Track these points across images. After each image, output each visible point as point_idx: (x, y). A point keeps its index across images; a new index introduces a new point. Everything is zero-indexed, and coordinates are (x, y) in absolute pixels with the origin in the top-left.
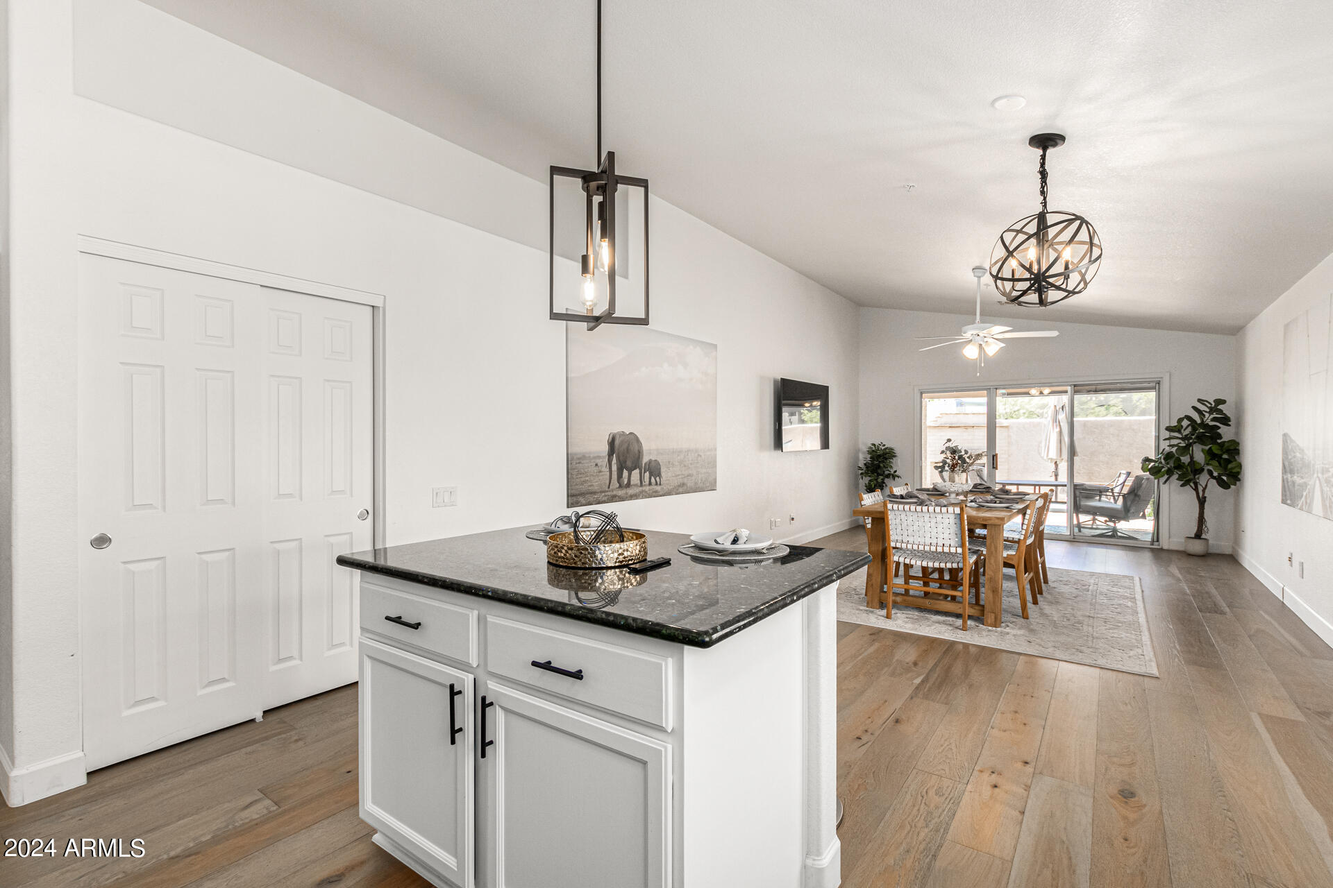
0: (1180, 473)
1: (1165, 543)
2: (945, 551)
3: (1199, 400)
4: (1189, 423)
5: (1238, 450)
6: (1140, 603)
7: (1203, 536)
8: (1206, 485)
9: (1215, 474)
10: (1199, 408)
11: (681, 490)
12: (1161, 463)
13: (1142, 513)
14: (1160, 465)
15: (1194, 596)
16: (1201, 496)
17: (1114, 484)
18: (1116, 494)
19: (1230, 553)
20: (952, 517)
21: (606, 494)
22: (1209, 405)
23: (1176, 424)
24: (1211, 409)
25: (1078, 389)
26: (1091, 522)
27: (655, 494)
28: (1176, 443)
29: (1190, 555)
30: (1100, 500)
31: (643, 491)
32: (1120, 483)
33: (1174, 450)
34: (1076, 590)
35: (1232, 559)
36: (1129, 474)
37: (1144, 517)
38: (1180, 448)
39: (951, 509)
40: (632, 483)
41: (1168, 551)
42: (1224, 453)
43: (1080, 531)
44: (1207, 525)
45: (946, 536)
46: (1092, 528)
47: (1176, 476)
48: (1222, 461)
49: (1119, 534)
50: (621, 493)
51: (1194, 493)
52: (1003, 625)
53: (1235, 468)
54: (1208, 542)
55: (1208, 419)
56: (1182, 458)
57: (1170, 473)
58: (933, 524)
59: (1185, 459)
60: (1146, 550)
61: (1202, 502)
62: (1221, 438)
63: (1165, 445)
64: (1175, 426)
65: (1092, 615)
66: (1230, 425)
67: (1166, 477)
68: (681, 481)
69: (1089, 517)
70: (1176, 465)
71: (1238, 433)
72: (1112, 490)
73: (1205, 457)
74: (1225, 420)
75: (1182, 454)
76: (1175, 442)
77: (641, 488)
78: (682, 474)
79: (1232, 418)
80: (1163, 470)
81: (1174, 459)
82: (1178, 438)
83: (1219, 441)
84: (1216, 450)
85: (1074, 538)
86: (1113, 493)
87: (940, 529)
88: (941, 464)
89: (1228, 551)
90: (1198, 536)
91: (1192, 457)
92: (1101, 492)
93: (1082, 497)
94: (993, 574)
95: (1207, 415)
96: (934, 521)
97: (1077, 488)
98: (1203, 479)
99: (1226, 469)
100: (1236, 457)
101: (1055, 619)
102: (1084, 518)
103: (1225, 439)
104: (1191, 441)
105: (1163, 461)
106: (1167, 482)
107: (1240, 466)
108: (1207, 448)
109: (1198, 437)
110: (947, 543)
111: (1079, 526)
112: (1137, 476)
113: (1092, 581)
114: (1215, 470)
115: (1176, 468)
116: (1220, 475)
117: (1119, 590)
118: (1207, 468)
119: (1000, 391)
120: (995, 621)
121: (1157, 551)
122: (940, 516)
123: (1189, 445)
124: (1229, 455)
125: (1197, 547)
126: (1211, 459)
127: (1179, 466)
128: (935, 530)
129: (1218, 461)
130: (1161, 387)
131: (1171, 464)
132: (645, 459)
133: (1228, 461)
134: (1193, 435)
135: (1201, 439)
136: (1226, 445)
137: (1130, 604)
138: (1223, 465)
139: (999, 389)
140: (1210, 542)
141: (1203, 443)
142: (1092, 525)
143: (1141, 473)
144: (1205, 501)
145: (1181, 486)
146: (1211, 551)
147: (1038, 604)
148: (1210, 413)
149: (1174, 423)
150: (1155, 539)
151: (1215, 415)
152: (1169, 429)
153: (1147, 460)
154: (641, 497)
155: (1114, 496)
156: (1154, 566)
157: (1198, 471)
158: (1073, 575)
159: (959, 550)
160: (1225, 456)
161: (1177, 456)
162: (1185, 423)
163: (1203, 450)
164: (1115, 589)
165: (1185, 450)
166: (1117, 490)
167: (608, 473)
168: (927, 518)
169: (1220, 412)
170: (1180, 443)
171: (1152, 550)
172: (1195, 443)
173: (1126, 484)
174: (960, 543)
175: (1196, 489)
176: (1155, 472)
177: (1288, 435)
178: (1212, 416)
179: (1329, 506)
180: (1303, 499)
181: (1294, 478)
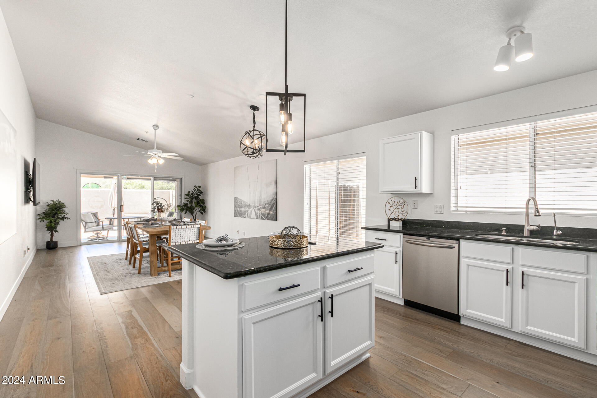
0: (188, 210)
3: (195, 186)
4: (192, 193)
8: (196, 214)
9: (199, 210)
10: (194, 188)
14: (183, 208)
20: (196, 229)
22: (197, 188)
25: (156, 178)
33: (186, 202)
38: (189, 201)
42: (201, 203)
45: (193, 237)
48: (201, 205)
56: (189, 205)
57: (185, 210)
62: (200, 198)
66: (203, 194)
71: (205, 197)
74: (201, 192)
76: (186, 200)
82: (189, 198)
84: (199, 202)
96: (189, 231)
98: (195, 212)
99: (202, 208)
100: (205, 204)
104: (192, 199)
105: (183, 206)
107: (206, 207)
108: (196, 201)
114: (198, 208)
116: (201, 211)
118: (196, 208)
126: (197, 205)
127: (188, 208)
129: (199, 205)
130: (182, 180)
131: (186, 207)
133: (203, 206)
136: (202, 200)
139: (123, 175)
149: (187, 193)
152: (185, 195)
157: (194, 209)
161: (187, 204)
162: (190, 193)
169: (200, 190)
175: (193, 215)
177: (237, 198)
178: (198, 191)
179: (259, 216)
180: (246, 214)
181: (242, 209)
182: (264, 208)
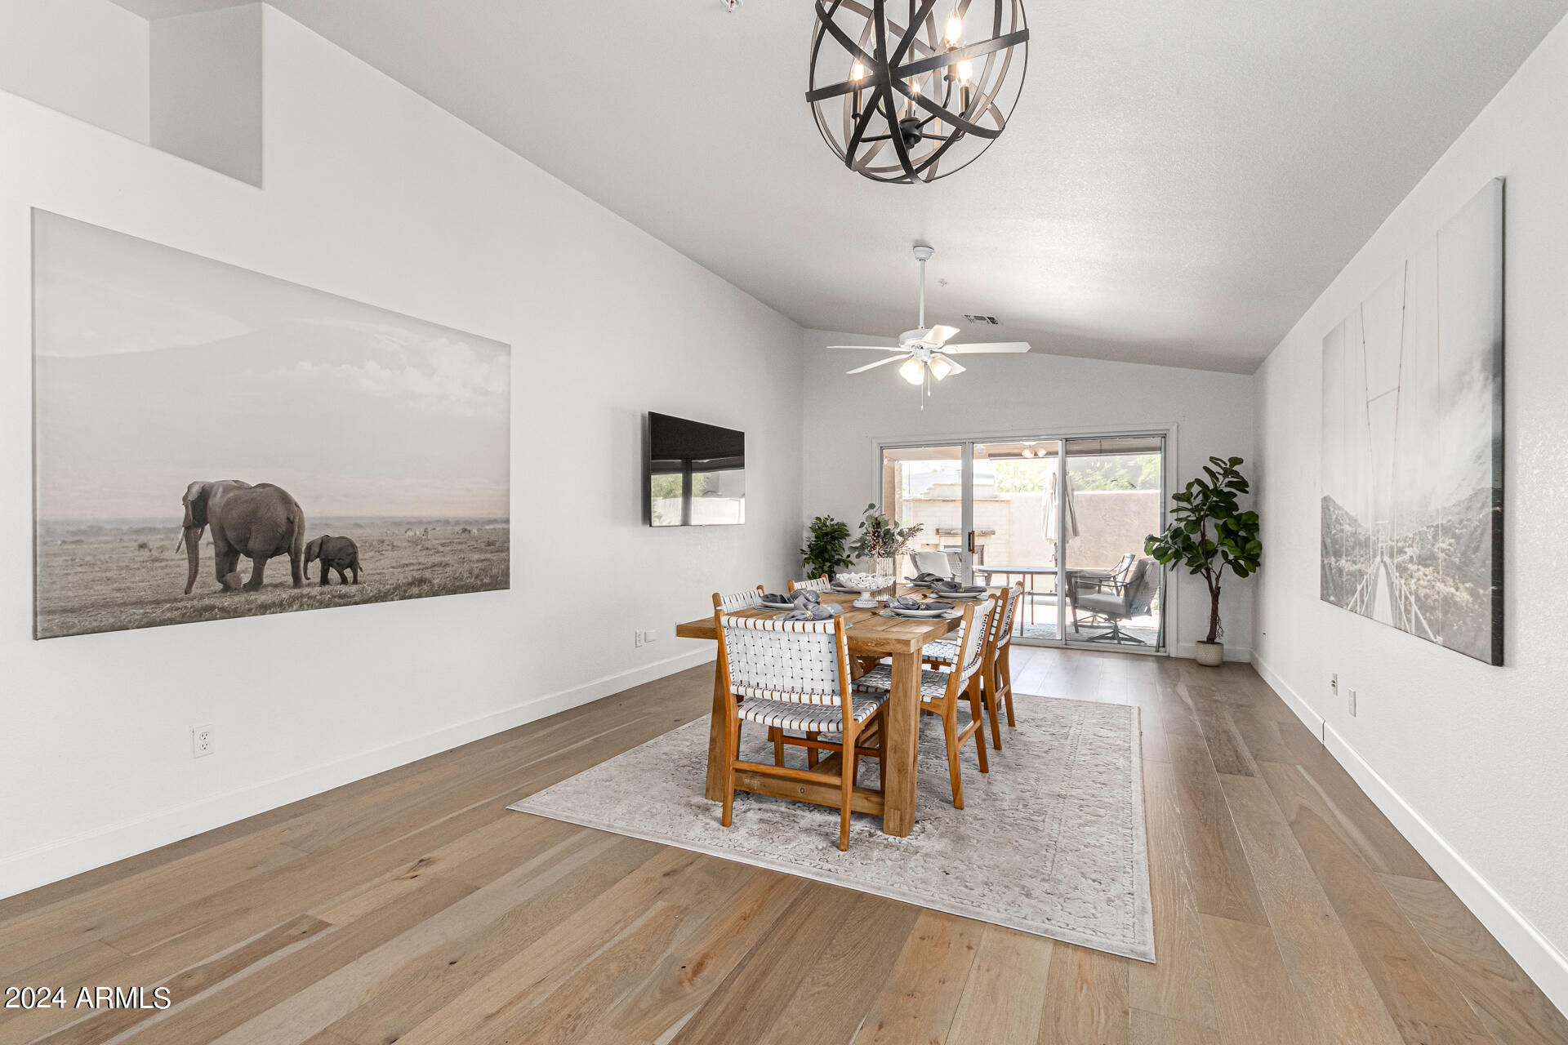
0: (1189, 556)
1: (1173, 650)
2: (813, 702)
3: (1212, 459)
4: (1200, 489)
5: (1257, 525)
6: (1136, 760)
7: (1217, 640)
8: (1220, 572)
9: (1231, 557)
10: (1212, 469)
11: (415, 590)
12: (1167, 542)
13: (1146, 608)
14: (1167, 546)
15: (1208, 739)
16: (1214, 586)
17: (1117, 569)
18: (1119, 584)
19: (1248, 661)
20: (824, 639)
21: (179, 605)
22: (1224, 466)
23: (1185, 491)
24: (1225, 470)
25: (1070, 447)
26: (1091, 619)
27: (345, 600)
28: (1184, 516)
29: (1202, 665)
30: (1099, 591)
31: (302, 596)
32: (1123, 568)
33: (1182, 525)
34: (1050, 738)
35: (1249, 670)
36: (1133, 557)
37: (1149, 612)
38: (1189, 522)
39: (819, 625)
40: (266, 581)
41: (1177, 659)
42: (1241, 529)
43: (1077, 631)
44: (1222, 625)
45: (817, 674)
46: (1092, 627)
47: (1184, 560)
48: (1239, 539)
49: (1120, 635)
50: (228, 601)
51: (1206, 581)
52: (917, 828)
53: (1254, 548)
54: (1223, 648)
55: (1222, 483)
56: (1191, 536)
57: (1177, 556)
58: (794, 653)
59: (1196, 538)
60: (1151, 658)
61: (1215, 594)
62: (1237, 509)
63: (1171, 519)
64: (1184, 494)
65: (1063, 792)
66: (1247, 492)
67: (1173, 561)
68: (417, 575)
69: (1089, 614)
70: (1185, 545)
71: (1256, 503)
72: (1114, 577)
73: (1219, 534)
74: (1242, 485)
75: (1193, 531)
76: (1183, 514)
77: (297, 591)
78: (419, 564)
79: (1250, 483)
80: (1170, 552)
81: (1182, 536)
82: (1186, 509)
83: (1235, 513)
84: (1232, 525)
85: (1066, 644)
86: (1116, 582)
87: (806, 662)
88: (858, 545)
89: (1245, 658)
90: (1211, 640)
91: (1203, 535)
92: (1101, 581)
93: (1077, 587)
94: (899, 740)
95: (1221, 478)
96: (796, 646)
97: (1069, 576)
98: (1217, 563)
99: (1243, 550)
100: (1255, 534)
101: (1006, 806)
102: (1082, 614)
103: (1243, 509)
104: (1202, 513)
105: (1169, 540)
106: (1175, 568)
107: (1260, 546)
108: (1221, 522)
109: (1210, 508)
110: (818, 689)
111: (1076, 625)
112: (1140, 561)
113: (1076, 718)
114: (1230, 551)
115: (1184, 549)
116: (1236, 559)
117: (1111, 734)
118: (1221, 549)
119: (979, 447)
120: (901, 824)
121: (1163, 660)
122: (804, 638)
123: (1200, 519)
124: (1247, 531)
125: (1209, 655)
126: (1226, 537)
127: (1188, 547)
128: (798, 664)
129: (1233, 539)
130: (1167, 443)
131: (1180, 545)
132: (309, 536)
133: (1246, 540)
134: (1205, 505)
135: (1214, 511)
136: (1244, 518)
137: (1121, 762)
138: (1239, 544)
139: (977, 443)
140: (1225, 647)
141: (1217, 516)
142: (1093, 622)
143: (1144, 556)
144: (1219, 593)
145: (1191, 573)
146: (1226, 659)
147: (987, 772)
148: (1225, 475)
149: (1183, 490)
150: (1161, 645)
151: (1230, 479)
152: (1177, 497)
153: (1151, 539)
154: (295, 607)
155: (1117, 587)
156: (1158, 687)
157: (1211, 553)
158: (1053, 707)
159: (837, 701)
160: (1242, 533)
161: (1185, 533)
162: (1196, 489)
163: (1216, 526)
164: (1104, 732)
165: (1196, 525)
166: (1120, 578)
167: (186, 564)
168: (784, 642)
169: (1236, 474)
170: (1190, 516)
171: (1158, 659)
172: (1207, 515)
173: (1130, 569)
174: (837, 688)
175: (1208, 578)
176: (1160, 554)
177: (1330, 498)
178: (1227, 480)
179: (1406, 609)
180: (1357, 595)
181: (1343, 562)
182: (1426, 560)
